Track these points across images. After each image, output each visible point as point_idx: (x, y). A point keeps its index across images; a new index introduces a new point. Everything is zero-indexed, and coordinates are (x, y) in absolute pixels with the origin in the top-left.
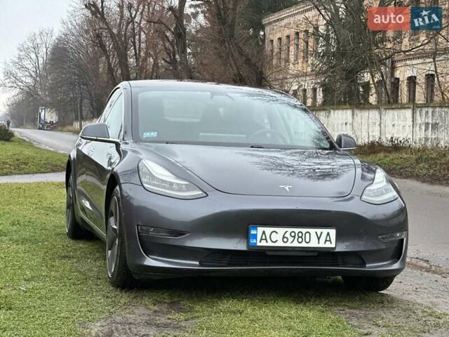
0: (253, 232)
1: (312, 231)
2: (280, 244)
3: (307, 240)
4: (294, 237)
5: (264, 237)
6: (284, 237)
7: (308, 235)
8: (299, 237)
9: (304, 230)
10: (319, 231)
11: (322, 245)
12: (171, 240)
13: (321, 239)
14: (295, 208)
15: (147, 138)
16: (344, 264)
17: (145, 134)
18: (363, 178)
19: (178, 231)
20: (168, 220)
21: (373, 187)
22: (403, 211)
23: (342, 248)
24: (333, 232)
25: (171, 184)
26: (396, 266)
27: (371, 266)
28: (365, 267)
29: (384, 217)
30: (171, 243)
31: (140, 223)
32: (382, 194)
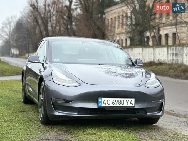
0: (100, 100)
1: (125, 99)
2: (111, 105)
3: (123, 103)
4: (117, 102)
5: (104, 102)
6: (113, 102)
7: (123, 101)
8: (119, 102)
9: (121, 99)
10: (127, 99)
11: (129, 105)
12: (66, 104)
13: (128, 103)
14: (117, 90)
15: (55, 61)
16: (138, 113)
17: (54, 60)
18: (146, 77)
19: (69, 100)
20: (64, 95)
21: (150, 81)
22: (162, 90)
23: (137, 106)
24: (133, 100)
25: (66, 80)
26: (160, 114)
27: (149, 114)
28: (147, 114)
29: (154, 93)
30: (66, 105)
31: (52, 97)
32: (154, 84)
